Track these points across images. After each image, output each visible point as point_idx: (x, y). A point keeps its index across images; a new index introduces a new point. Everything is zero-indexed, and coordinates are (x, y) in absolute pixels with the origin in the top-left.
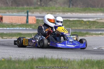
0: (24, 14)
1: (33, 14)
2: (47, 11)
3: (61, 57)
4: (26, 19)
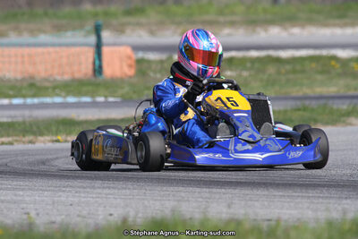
0: (85, 36)
1: (124, 39)
4: (91, 60)
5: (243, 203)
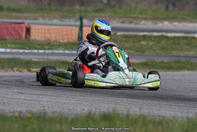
0: (75, 22)
2: (120, 18)
3: (147, 111)
5: (147, 107)
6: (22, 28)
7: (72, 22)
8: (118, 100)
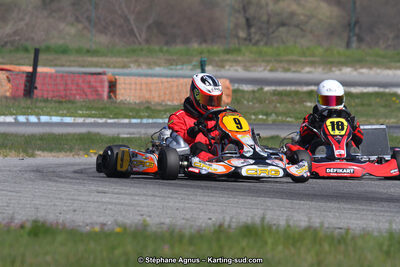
1: (223, 72)
2: (268, 62)
3: (318, 220)
6: (102, 82)
7: (186, 70)
8: (269, 202)
